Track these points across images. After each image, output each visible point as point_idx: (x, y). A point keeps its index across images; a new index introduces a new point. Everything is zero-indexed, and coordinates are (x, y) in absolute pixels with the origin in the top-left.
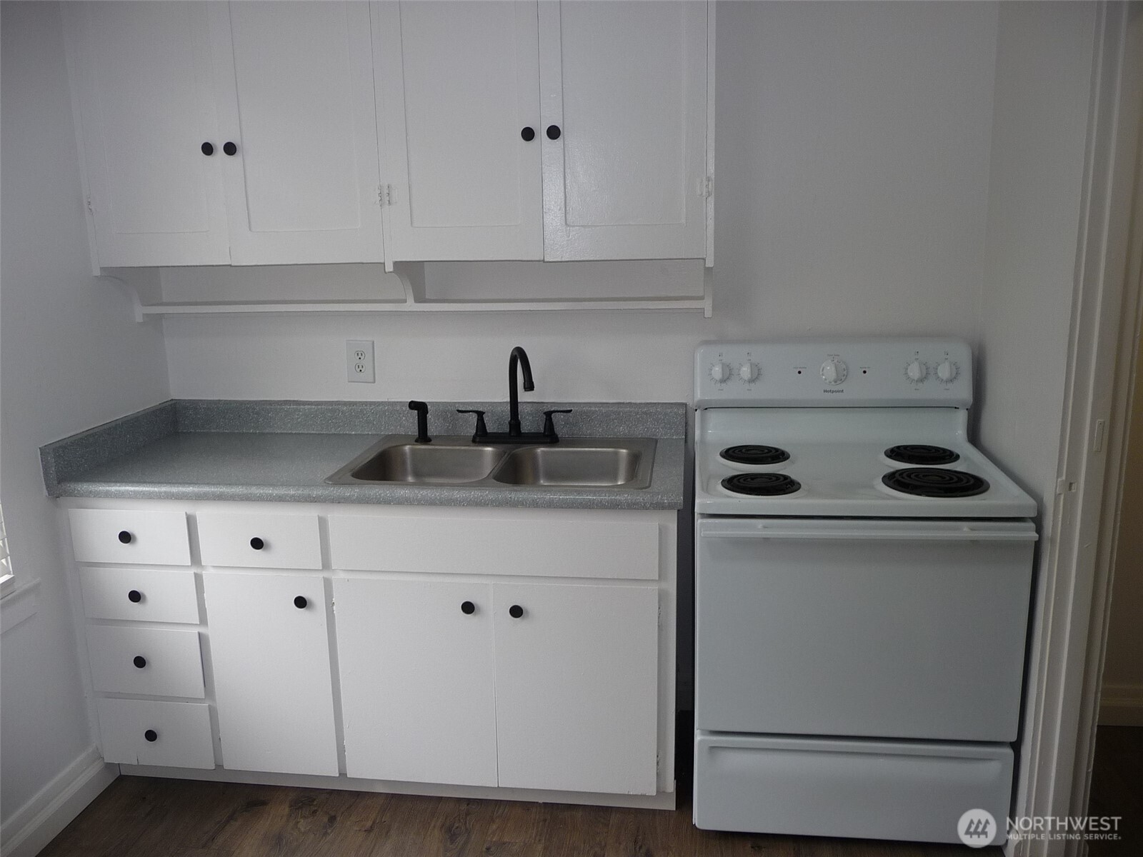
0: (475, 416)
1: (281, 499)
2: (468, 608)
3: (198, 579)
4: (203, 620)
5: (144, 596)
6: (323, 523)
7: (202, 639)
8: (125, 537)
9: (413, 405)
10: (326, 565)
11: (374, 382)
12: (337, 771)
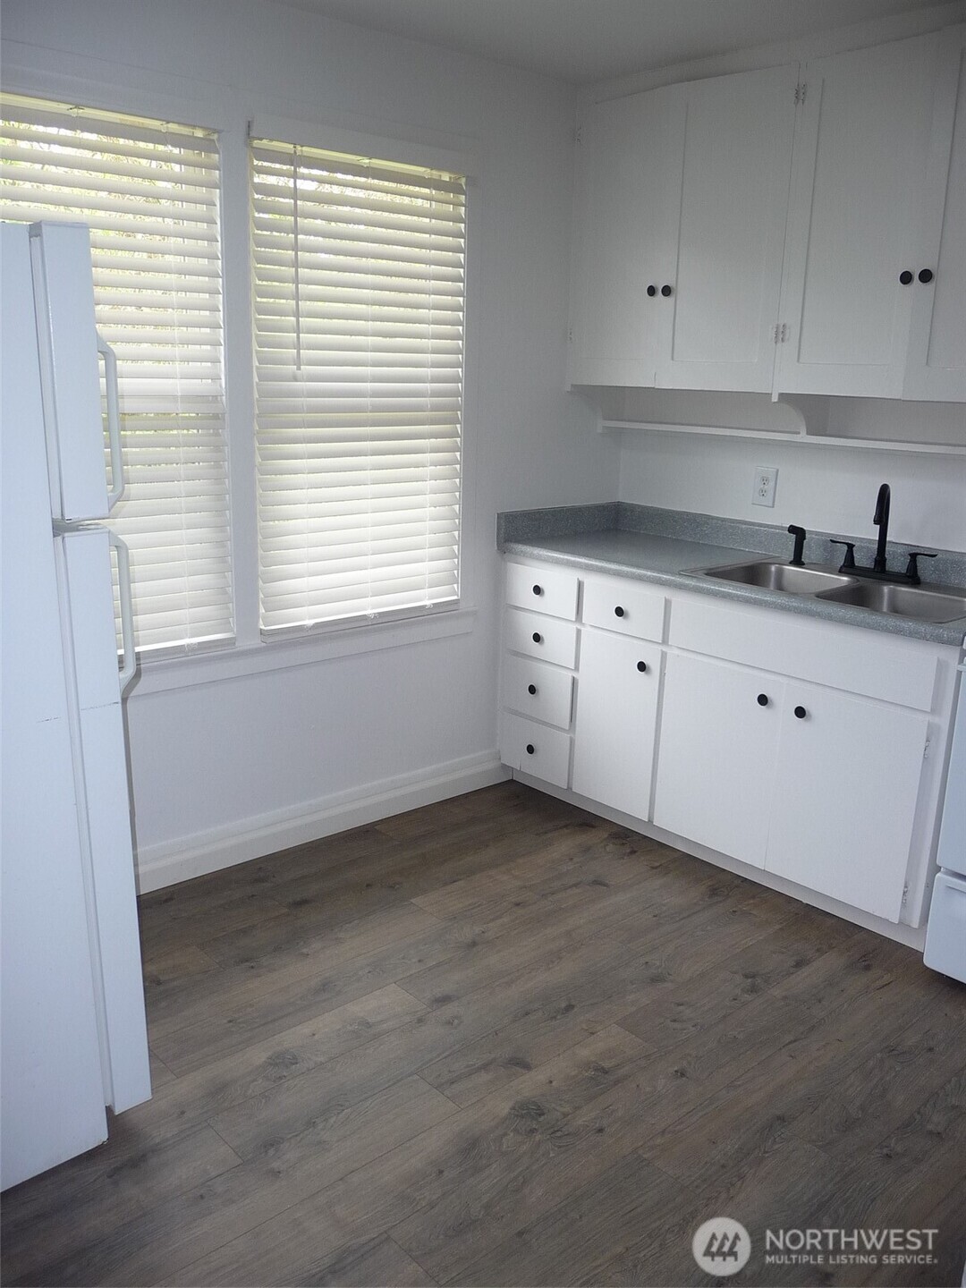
0: (846, 548)
1: (640, 579)
2: (763, 700)
3: (579, 632)
4: (577, 668)
5: (543, 640)
6: (668, 604)
7: (574, 681)
8: (537, 590)
9: (793, 529)
10: (665, 641)
11: (773, 507)
12: (647, 817)
